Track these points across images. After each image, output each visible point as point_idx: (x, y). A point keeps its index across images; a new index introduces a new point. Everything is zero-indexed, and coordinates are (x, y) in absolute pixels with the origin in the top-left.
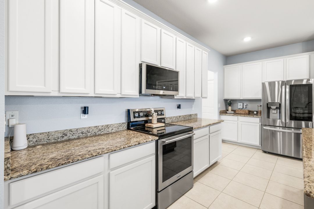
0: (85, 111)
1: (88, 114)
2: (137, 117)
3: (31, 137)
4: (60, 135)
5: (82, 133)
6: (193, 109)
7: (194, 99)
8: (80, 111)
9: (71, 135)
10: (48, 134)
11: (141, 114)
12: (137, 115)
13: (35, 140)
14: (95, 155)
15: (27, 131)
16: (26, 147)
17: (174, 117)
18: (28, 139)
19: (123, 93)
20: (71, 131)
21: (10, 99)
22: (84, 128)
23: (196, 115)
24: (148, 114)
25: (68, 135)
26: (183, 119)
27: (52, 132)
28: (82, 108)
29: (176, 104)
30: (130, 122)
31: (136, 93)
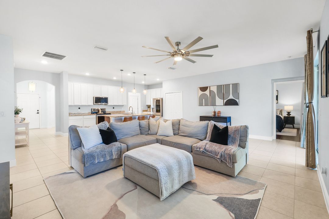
6: (122, 109)
17: (111, 111)
19: (88, 104)
22: (79, 112)
23: (124, 111)
28: (79, 108)
29: (112, 107)
30: (92, 112)
31: (92, 104)
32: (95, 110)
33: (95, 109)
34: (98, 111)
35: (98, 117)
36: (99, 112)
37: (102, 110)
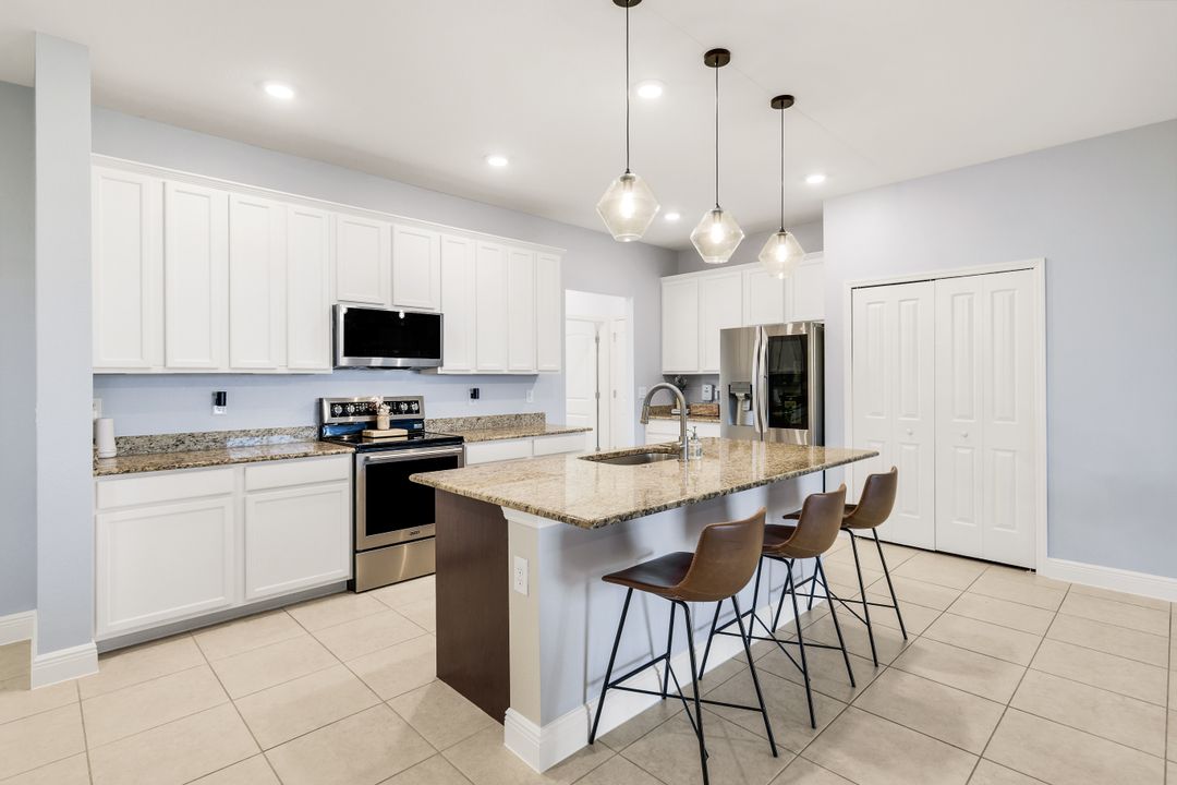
0: (220, 399)
1: (225, 404)
2: (341, 415)
3: (121, 441)
4: (172, 442)
5: (215, 441)
6: (530, 400)
7: (536, 375)
8: (210, 399)
9: (192, 444)
10: (151, 439)
11: (351, 409)
12: (339, 410)
13: (128, 447)
14: (215, 462)
15: (115, 431)
16: (115, 454)
17: (458, 419)
18: (117, 443)
19: (291, 366)
20: (192, 435)
21: (102, 380)
22: (219, 433)
23: (541, 416)
24: (371, 410)
25: (187, 442)
26: (490, 425)
27: (156, 437)
28: (213, 394)
29: (466, 388)
30: (322, 425)
31: (325, 364)
32: (345, 414)
33: (344, 405)
34: (366, 419)
35: (372, 470)
36: (373, 425)
37: (395, 406)
